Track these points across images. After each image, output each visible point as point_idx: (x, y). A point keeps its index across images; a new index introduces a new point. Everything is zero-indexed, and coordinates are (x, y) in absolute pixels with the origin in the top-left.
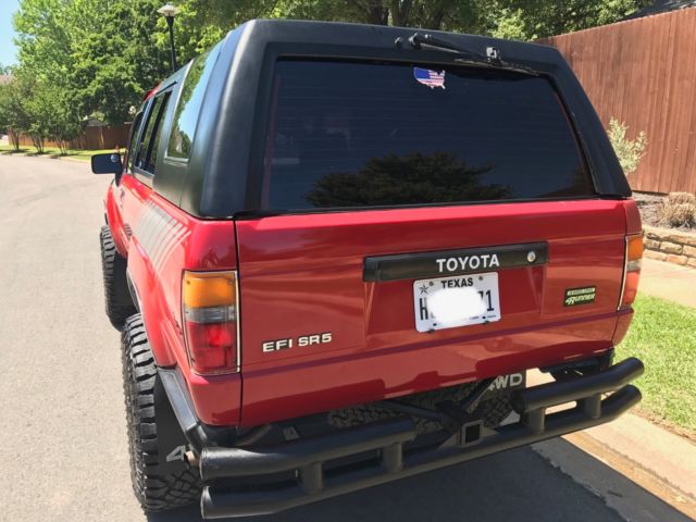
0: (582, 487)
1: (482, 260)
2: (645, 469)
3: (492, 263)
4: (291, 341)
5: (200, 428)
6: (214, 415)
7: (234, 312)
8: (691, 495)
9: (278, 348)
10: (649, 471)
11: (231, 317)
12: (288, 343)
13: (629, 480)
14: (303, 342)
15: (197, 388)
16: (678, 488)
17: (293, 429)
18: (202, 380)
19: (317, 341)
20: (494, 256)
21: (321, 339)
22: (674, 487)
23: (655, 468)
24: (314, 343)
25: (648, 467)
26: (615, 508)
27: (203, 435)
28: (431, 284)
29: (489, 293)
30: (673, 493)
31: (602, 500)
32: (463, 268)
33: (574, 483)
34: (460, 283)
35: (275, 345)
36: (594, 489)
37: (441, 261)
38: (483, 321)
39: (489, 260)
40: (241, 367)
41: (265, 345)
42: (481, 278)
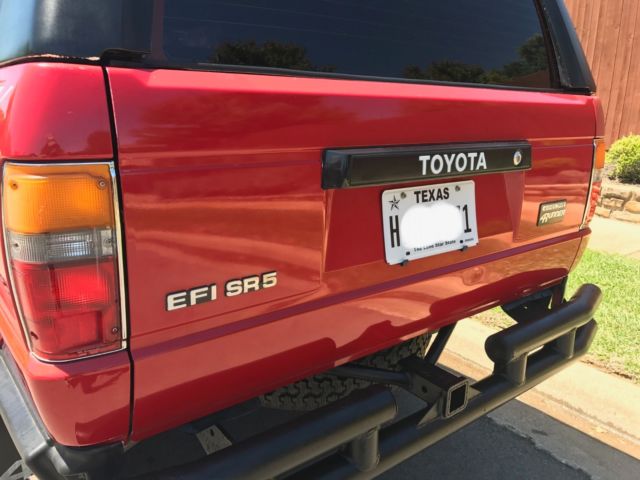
0: (504, 428)
1: (469, 159)
2: (556, 400)
3: (479, 164)
4: (214, 288)
5: (54, 451)
6: (79, 427)
7: (113, 241)
8: (610, 425)
9: (193, 302)
10: (561, 402)
11: (107, 250)
12: (209, 292)
13: (545, 415)
14: (234, 289)
15: (44, 385)
16: (595, 418)
17: (214, 428)
18: (53, 371)
19: (256, 286)
20: (482, 155)
21: (261, 282)
22: (590, 416)
23: (567, 399)
24: (251, 290)
25: (559, 398)
26: (546, 449)
27: (61, 464)
28: (403, 195)
29: (465, 208)
30: (592, 424)
31: (530, 441)
32: (449, 170)
33: (496, 425)
34: (435, 195)
35: (188, 298)
36: (517, 429)
37: (424, 159)
38: (458, 246)
39: (476, 159)
40: (128, 340)
41: (171, 299)
42: (458, 188)
